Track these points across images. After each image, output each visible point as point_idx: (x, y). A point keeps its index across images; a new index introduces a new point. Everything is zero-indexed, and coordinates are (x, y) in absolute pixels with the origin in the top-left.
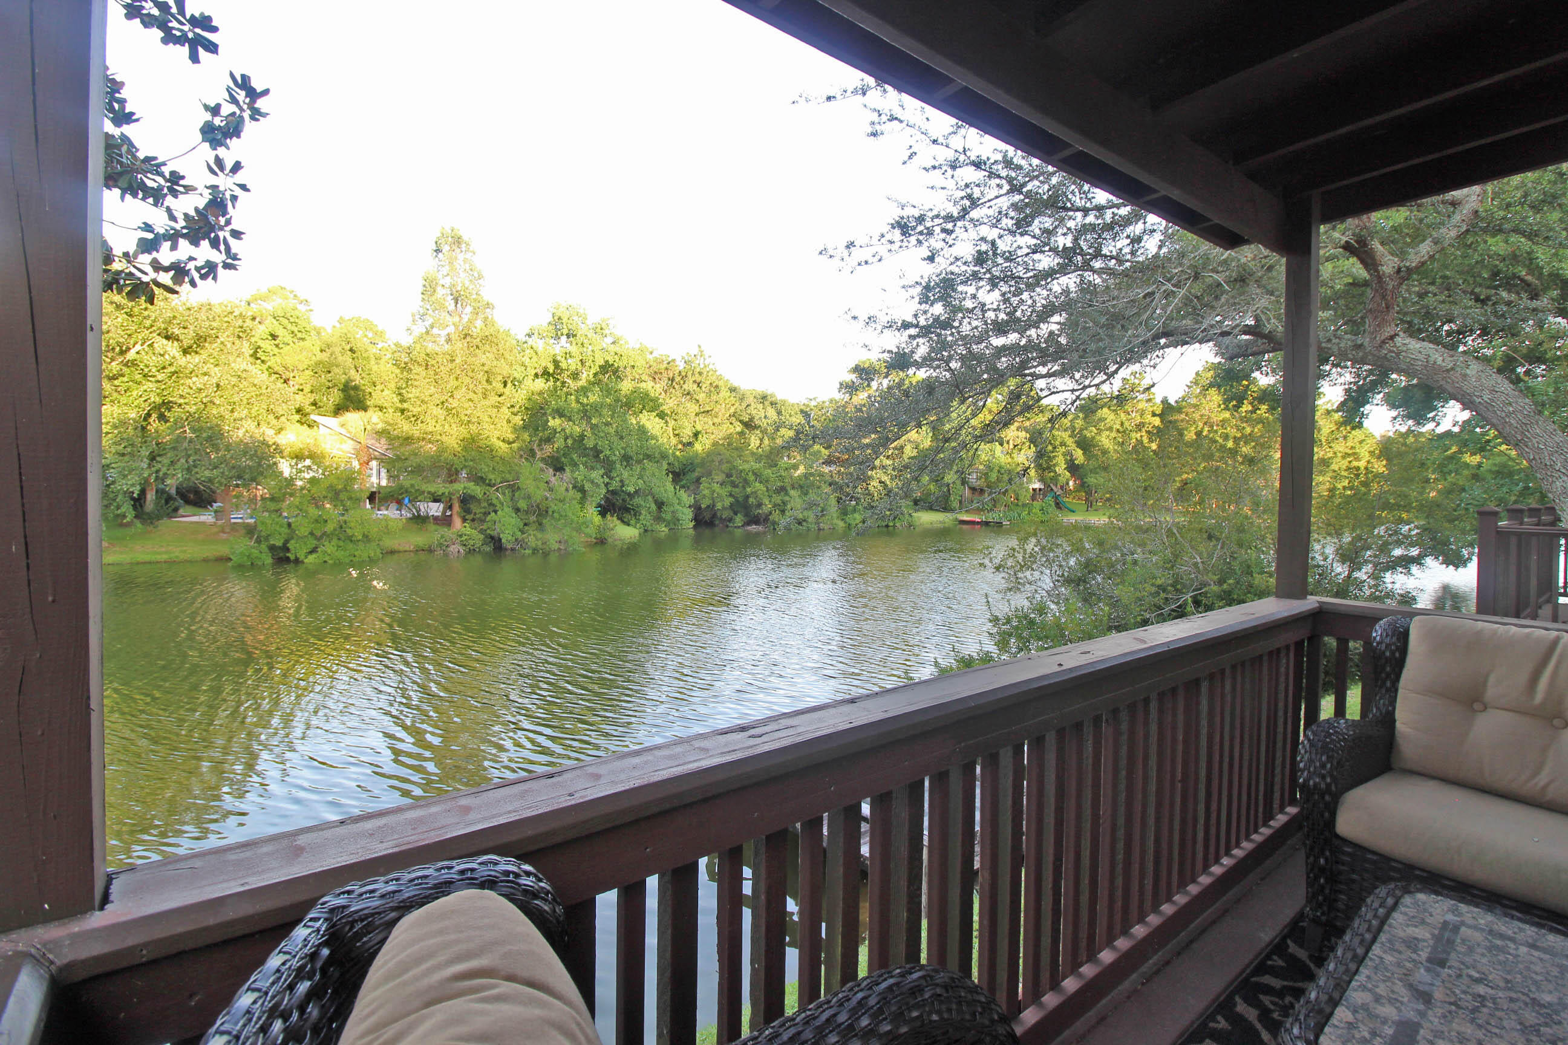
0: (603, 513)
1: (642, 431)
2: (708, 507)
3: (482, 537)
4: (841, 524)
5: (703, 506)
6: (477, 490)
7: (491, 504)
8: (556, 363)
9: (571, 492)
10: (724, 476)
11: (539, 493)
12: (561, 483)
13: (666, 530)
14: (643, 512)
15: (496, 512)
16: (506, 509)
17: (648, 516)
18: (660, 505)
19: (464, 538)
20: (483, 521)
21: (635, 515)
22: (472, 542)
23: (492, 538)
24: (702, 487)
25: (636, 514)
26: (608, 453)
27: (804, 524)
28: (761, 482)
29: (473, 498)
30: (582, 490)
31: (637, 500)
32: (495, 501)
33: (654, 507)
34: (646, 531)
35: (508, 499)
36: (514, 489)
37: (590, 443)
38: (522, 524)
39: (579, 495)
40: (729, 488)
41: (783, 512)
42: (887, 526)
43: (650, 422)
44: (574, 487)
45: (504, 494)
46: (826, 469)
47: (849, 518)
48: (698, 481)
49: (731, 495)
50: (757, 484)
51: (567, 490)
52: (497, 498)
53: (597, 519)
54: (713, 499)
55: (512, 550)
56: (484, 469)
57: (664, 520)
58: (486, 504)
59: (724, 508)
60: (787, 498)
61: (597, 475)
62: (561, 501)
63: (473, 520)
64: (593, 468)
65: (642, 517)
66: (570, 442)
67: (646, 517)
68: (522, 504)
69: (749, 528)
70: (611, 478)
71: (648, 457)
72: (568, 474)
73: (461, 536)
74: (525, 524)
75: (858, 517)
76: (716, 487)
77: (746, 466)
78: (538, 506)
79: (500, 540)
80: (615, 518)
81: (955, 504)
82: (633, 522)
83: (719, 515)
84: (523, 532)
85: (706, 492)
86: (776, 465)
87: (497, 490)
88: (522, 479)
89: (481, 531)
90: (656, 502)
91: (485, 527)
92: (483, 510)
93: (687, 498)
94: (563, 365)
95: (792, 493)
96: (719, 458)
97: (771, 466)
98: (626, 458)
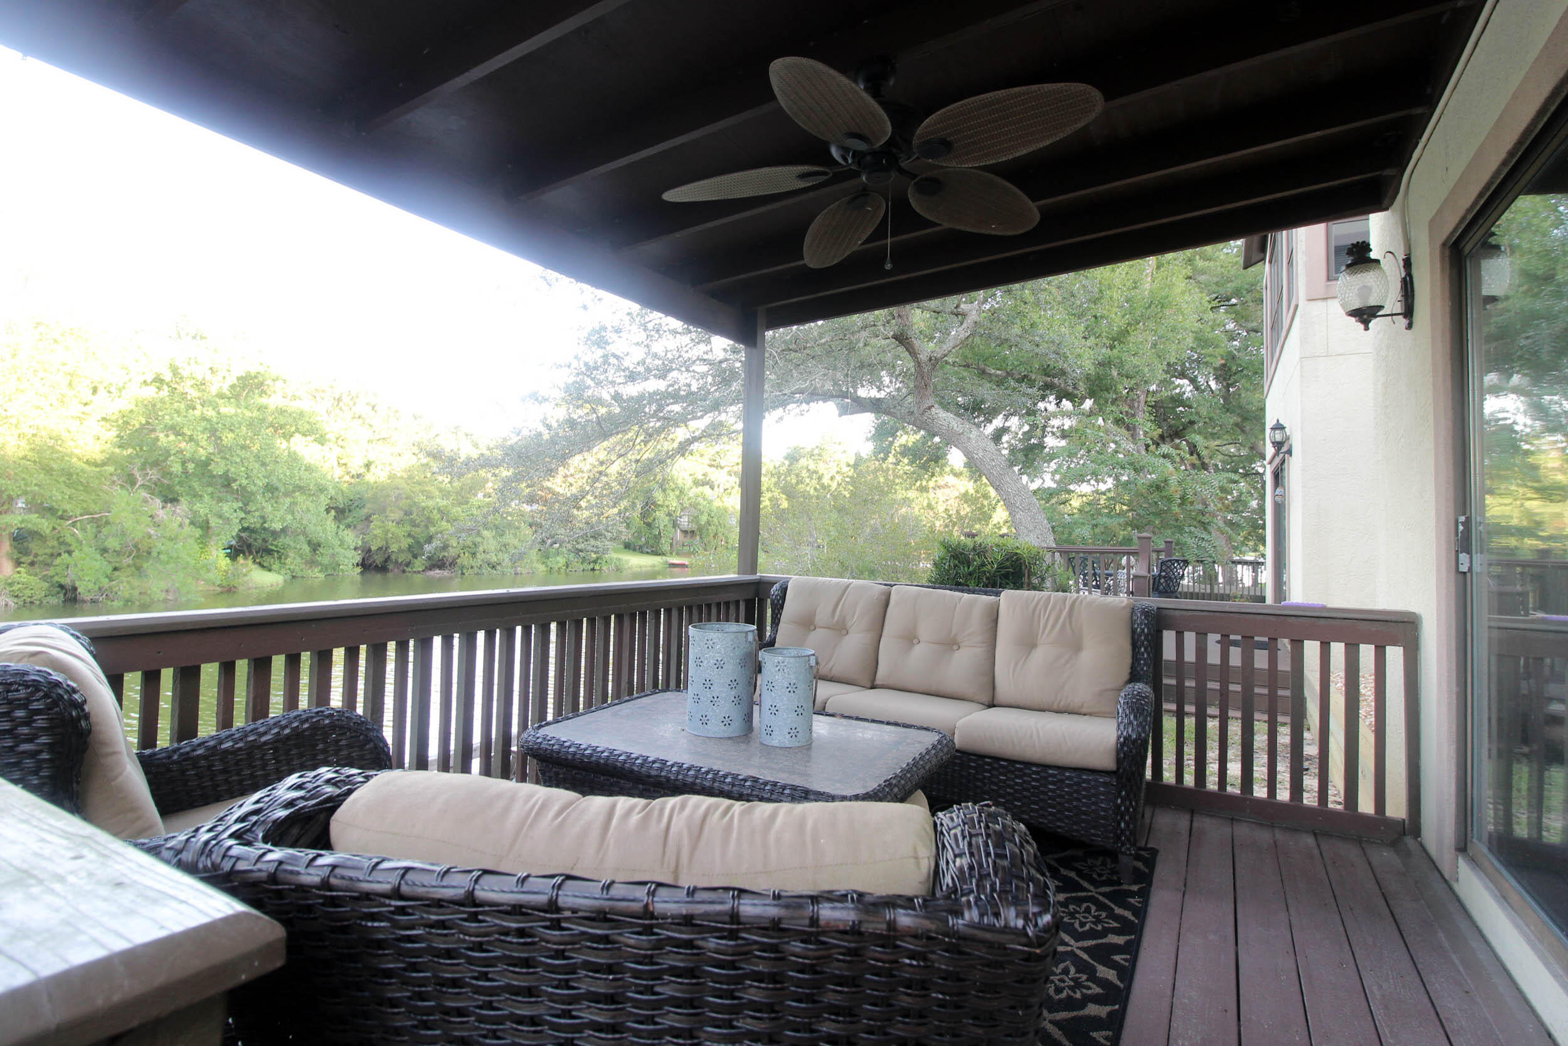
0: (234, 552)
1: (293, 458)
2: (380, 549)
3: (46, 585)
4: (542, 568)
5: (373, 548)
6: (44, 525)
7: (63, 543)
8: (175, 371)
9: (188, 529)
10: (401, 513)
11: (139, 529)
12: (174, 518)
13: (322, 576)
14: (291, 554)
15: (70, 553)
16: (86, 549)
17: (298, 560)
18: (315, 546)
19: (16, 587)
20: (48, 565)
21: (280, 558)
22: (28, 592)
23: (62, 586)
24: (372, 526)
25: (281, 556)
26: (244, 482)
27: (499, 568)
28: (448, 521)
29: (35, 535)
30: (205, 527)
31: (283, 540)
32: (69, 539)
33: (306, 548)
34: (294, 577)
35: (91, 536)
36: (100, 524)
37: (218, 468)
38: (109, 570)
39: (198, 532)
40: (409, 528)
41: (474, 554)
42: (593, 570)
43: (303, 448)
44: (192, 523)
45: (84, 530)
46: (527, 508)
47: (551, 562)
48: (368, 519)
49: (409, 535)
50: (444, 523)
51: (181, 526)
52: (73, 535)
53: (224, 562)
54: (386, 540)
55: (93, 601)
56: (58, 495)
57: (321, 564)
58: (55, 543)
59: (400, 550)
60: (479, 539)
61: (229, 508)
62: (170, 539)
63: (32, 564)
64: (220, 500)
65: (289, 561)
66: (191, 466)
67: (293, 561)
68: (113, 543)
69: (431, 573)
70: (248, 513)
71: (300, 488)
72: (183, 506)
73: (11, 585)
74: (115, 569)
75: (561, 560)
76: (391, 525)
77: (430, 503)
78: (136, 546)
79: (75, 589)
80: (250, 562)
81: (666, 547)
82: (275, 567)
83: (393, 557)
84: (111, 580)
85: (377, 532)
86: (467, 503)
87: (74, 524)
88: (115, 510)
89: (44, 579)
90: (309, 543)
91: (51, 572)
92: (49, 551)
93: (351, 538)
94: (185, 373)
95: (486, 533)
96: (397, 492)
97: (460, 504)
98: (270, 489)
